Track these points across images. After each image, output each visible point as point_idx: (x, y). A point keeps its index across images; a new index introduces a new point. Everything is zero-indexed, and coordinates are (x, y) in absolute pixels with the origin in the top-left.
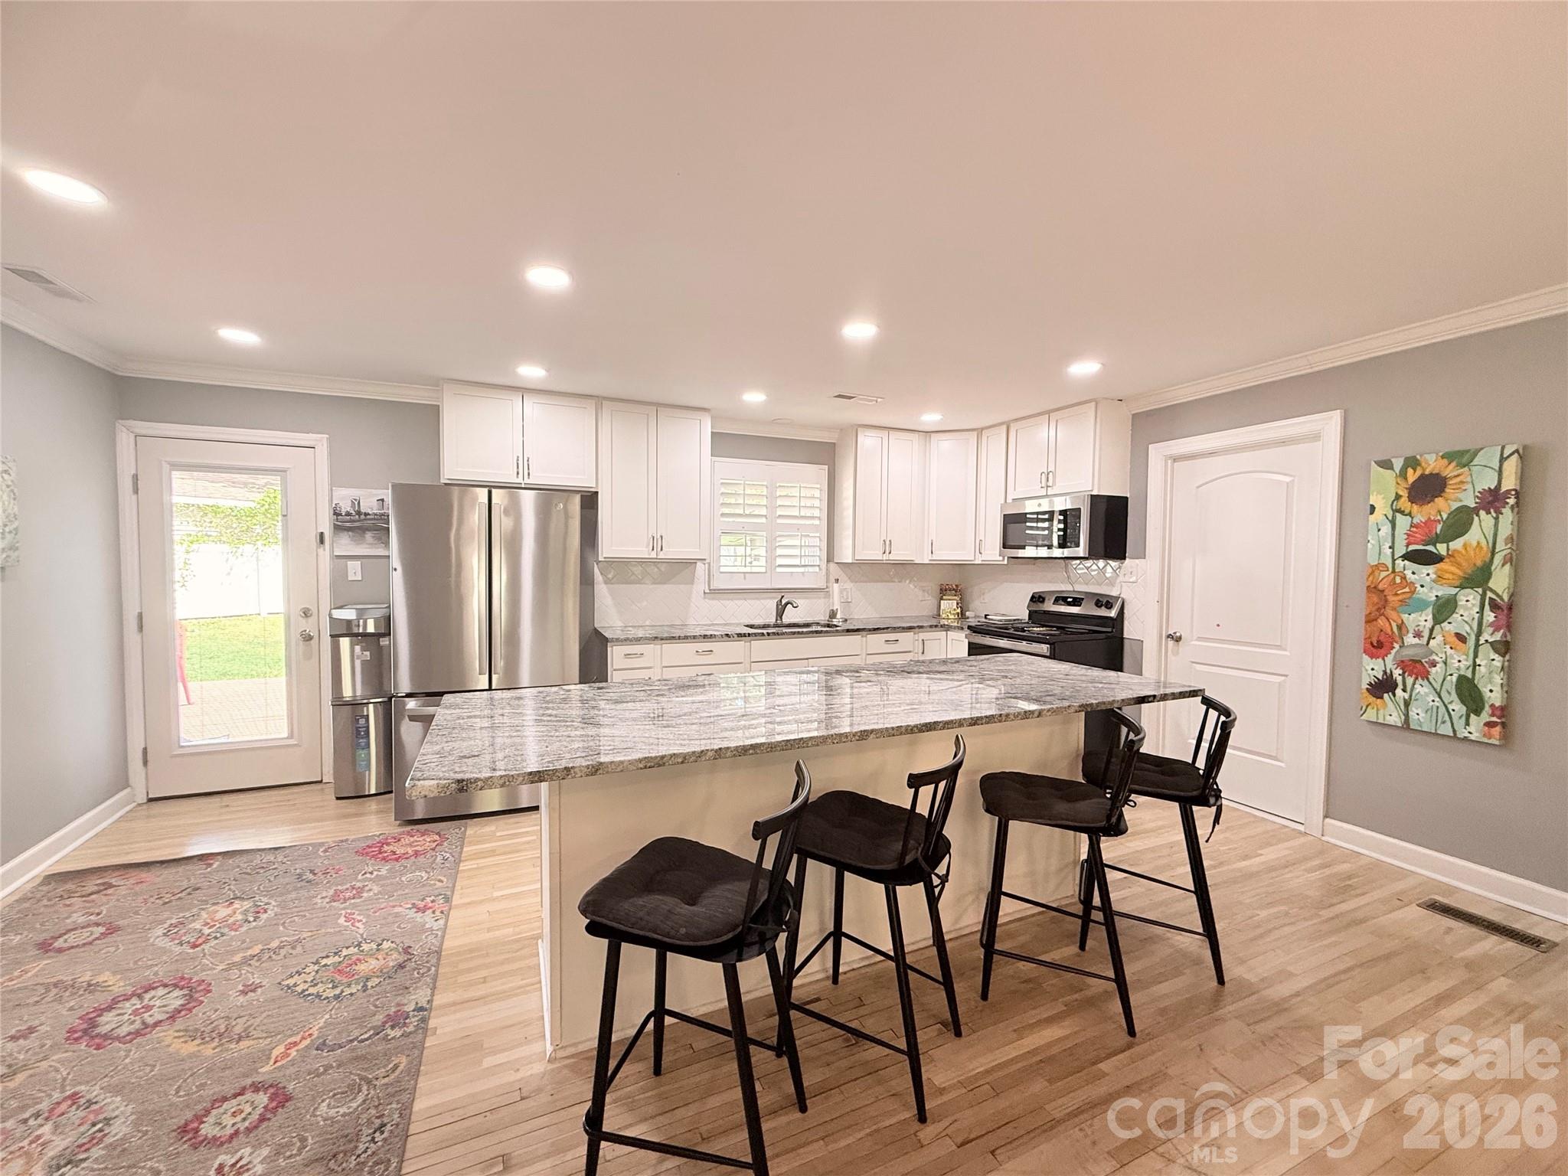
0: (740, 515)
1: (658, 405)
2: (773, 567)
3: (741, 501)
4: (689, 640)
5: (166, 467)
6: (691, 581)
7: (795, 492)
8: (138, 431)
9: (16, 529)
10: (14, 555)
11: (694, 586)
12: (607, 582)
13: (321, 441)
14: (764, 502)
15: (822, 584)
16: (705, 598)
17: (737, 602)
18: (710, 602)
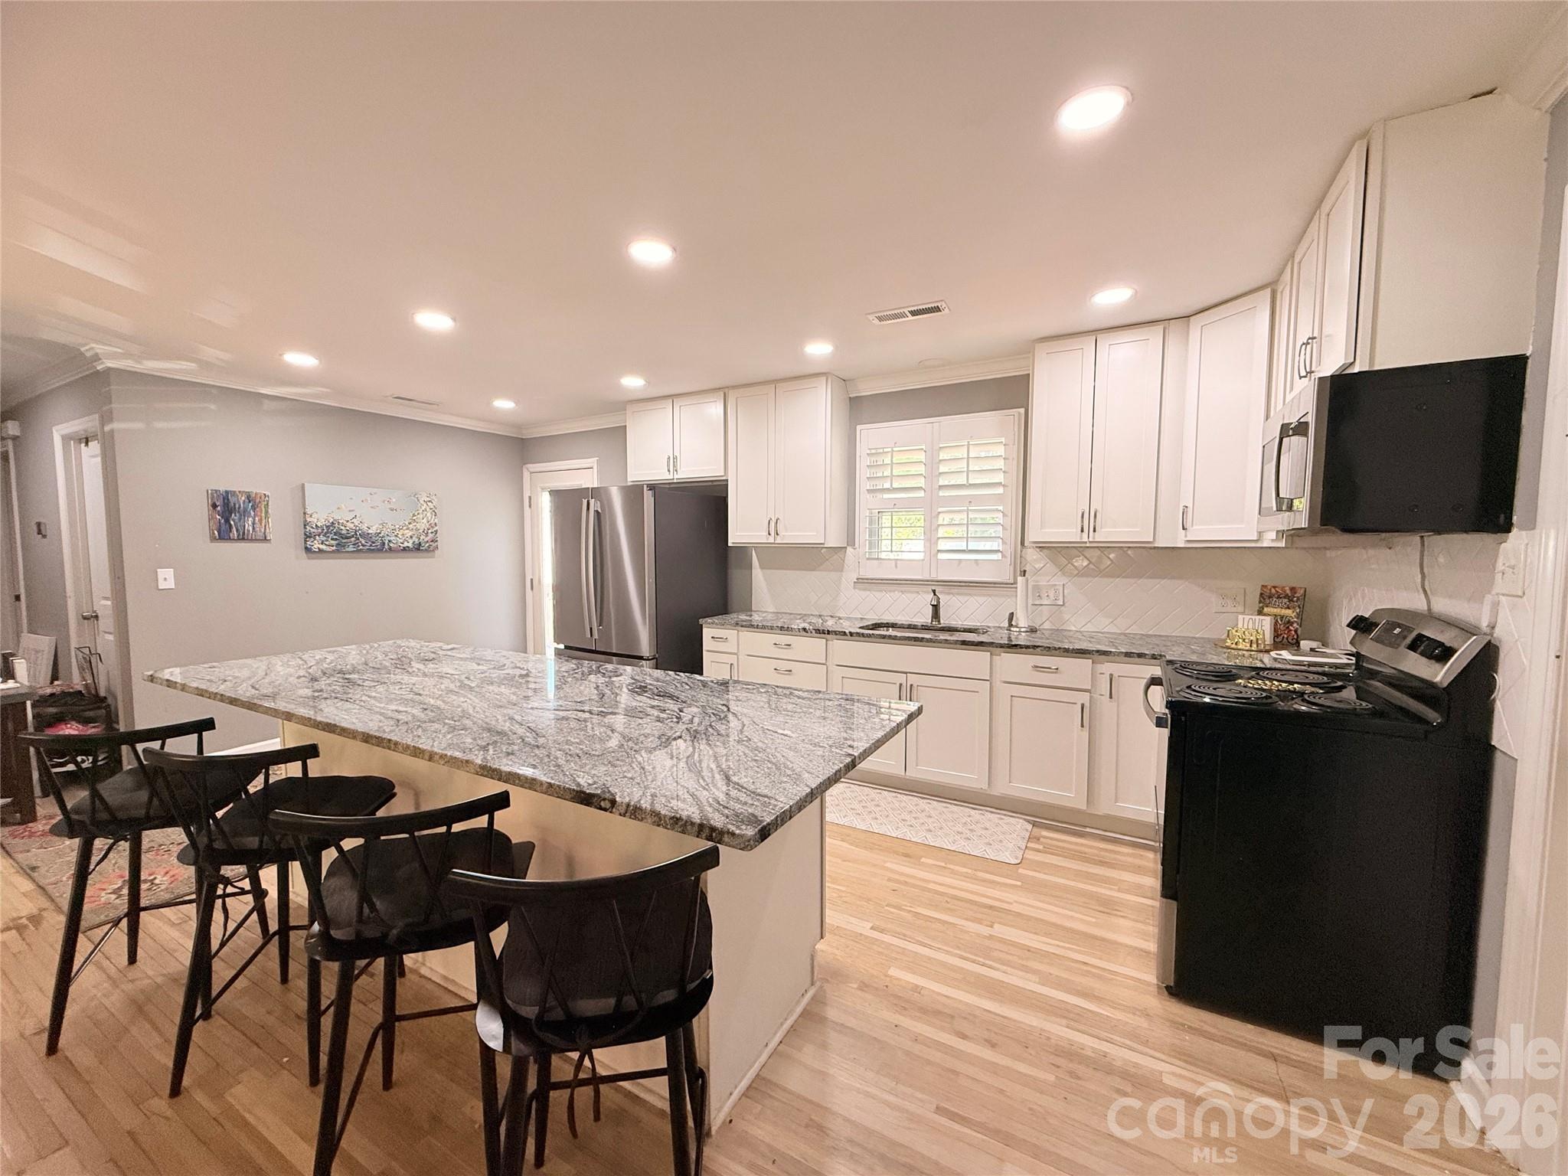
0: (887, 490)
1: (776, 382)
2: (934, 552)
3: (887, 473)
4: (766, 631)
5: (539, 489)
6: (840, 568)
7: (962, 453)
8: (531, 470)
9: (436, 531)
10: (434, 545)
11: (844, 574)
12: (762, 567)
13: (592, 461)
14: (922, 469)
15: (1006, 576)
16: (854, 588)
17: (909, 595)
18: (862, 592)
